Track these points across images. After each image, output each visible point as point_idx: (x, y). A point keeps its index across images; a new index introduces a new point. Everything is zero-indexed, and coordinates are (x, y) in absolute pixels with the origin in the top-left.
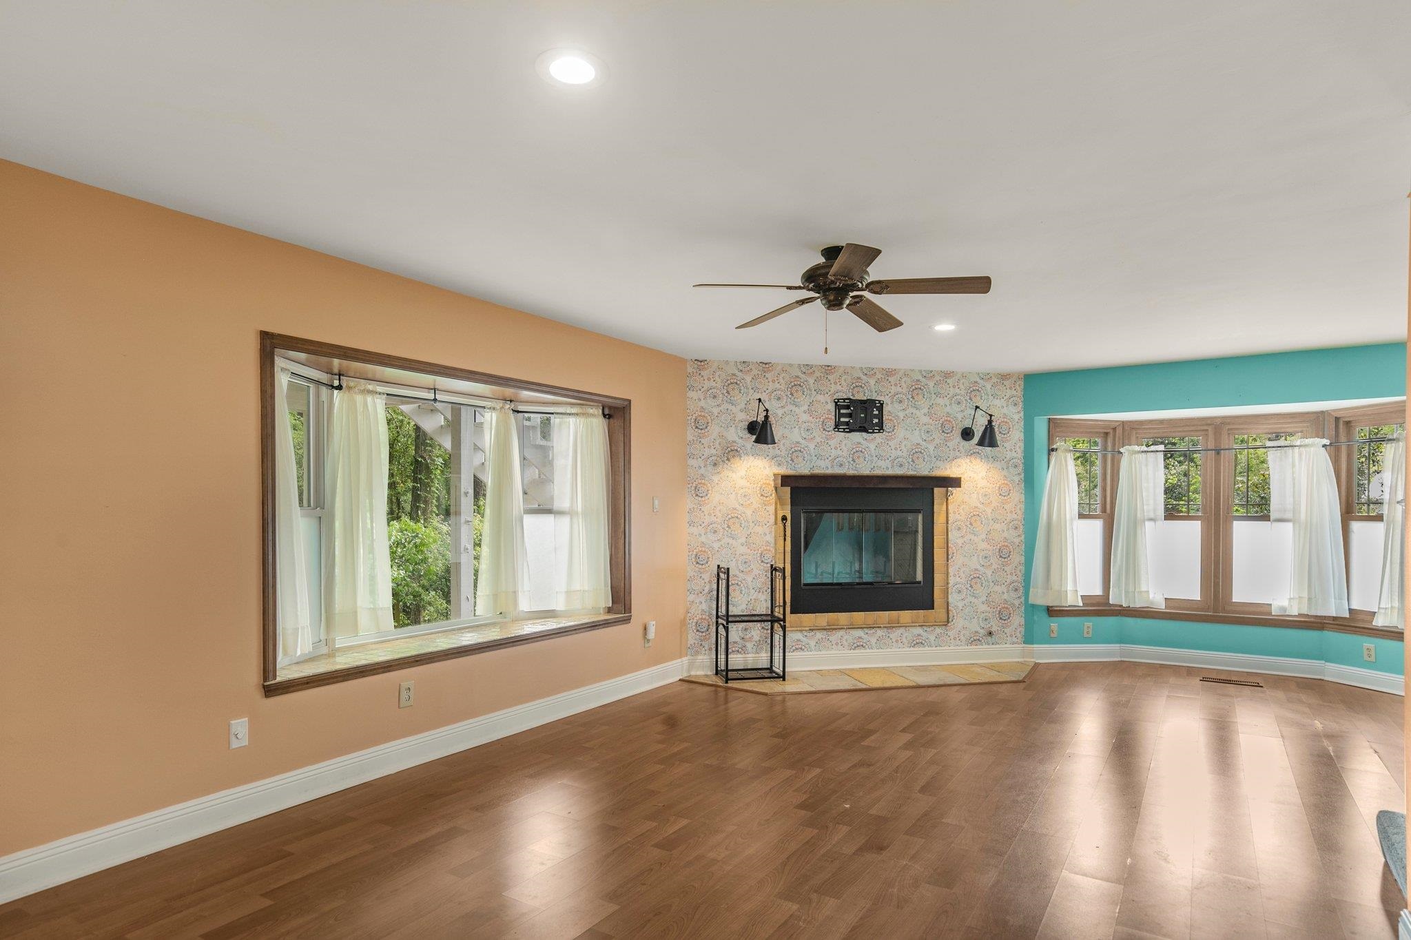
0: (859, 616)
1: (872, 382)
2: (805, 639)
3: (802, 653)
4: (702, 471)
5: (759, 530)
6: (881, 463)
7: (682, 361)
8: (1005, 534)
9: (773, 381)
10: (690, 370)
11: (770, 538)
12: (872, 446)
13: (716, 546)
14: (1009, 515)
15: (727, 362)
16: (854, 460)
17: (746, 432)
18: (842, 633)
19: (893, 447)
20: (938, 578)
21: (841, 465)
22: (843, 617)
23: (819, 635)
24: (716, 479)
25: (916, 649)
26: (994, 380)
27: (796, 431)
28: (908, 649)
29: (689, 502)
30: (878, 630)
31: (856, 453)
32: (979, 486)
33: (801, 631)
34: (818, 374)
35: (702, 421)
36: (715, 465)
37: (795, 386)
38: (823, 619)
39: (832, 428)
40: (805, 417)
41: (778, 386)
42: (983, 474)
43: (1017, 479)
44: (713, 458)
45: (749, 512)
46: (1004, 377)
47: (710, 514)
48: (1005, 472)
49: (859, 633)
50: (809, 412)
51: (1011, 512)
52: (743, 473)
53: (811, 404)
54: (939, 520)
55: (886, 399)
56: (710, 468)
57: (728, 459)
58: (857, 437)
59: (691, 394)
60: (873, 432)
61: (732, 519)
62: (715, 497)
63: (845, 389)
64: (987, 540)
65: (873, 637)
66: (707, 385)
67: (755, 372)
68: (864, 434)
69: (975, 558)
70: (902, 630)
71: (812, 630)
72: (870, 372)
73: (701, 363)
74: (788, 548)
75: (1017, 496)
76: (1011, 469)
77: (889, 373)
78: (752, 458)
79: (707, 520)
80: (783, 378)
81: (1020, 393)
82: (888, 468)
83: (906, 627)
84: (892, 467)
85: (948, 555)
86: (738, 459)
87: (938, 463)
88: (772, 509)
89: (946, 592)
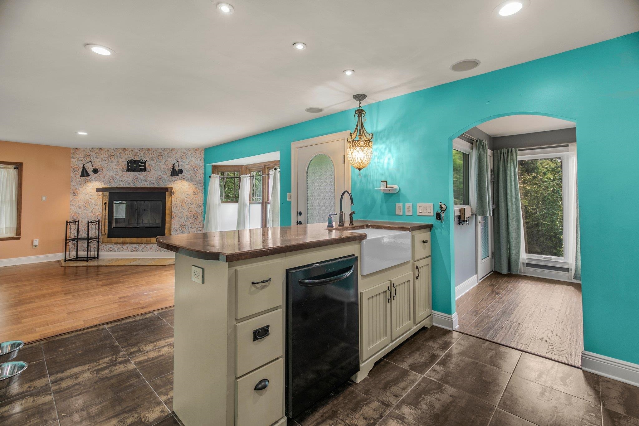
0: (135, 239)
1: (142, 153)
2: (113, 247)
3: (112, 252)
4: (76, 187)
5: (97, 207)
6: (145, 183)
7: (69, 149)
8: (196, 209)
9: (103, 154)
10: (72, 151)
11: (100, 210)
12: (142, 177)
13: (80, 213)
14: (197, 202)
15: (86, 149)
16: (134, 182)
17: (92, 173)
18: (128, 245)
19: (150, 177)
20: (167, 225)
21: (129, 184)
22: (128, 239)
23: (119, 246)
24: (81, 189)
25: (157, 252)
26: (192, 151)
27: (112, 172)
28: (155, 252)
29: (71, 198)
30: (143, 245)
31: (135, 179)
32: (185, 191)
33: (112, 244)
34: (121, 151)
35: (76, 169)
36: (81, 184)
37: (112, 156)
38: (120, 240)
39: (125, 171)
40: (116, 167)
41: (105, 156)
42: (187, 186)
43: (201, 188)
44: (80, 182)
45: (93, 201)
46: (196, 150)
47: (78, 202)
48: (196, 186)
49: (135, 245)
50: (117, 165)
51: (198, 201)
52: (91, 187)
53: (118, 162)
54: (168, 204)
55: (147, 159)
56: (79, 186)
57: (86, 182)
58: (136, 173)
59: (73, 160)
60: (142, 172)
61: (87, 203)
62: (80, 196)
63: (131, 156)
64: (188, 211)
65: (140, 247)
66: (78, 156)
67: (96, 151)
68: (139, 172)
69: (183, 218)
70: (152, 245)
71: (116, 244)
72: (141, 150)
73: (76, 149)
74: (107, 214)
75: (201, 195)
76: (199, 185)
77: (149, 150)
78: (94, 182)
79: (77, 204)
80: (107, 153)
81: (203, 156)
82: (148, 185)
83: (154, 244)
84: (150, 184)
85: (171, 216)
86: (89, 182)
87: (169, 183)
88: (101, 200)
89: (170, 231)
